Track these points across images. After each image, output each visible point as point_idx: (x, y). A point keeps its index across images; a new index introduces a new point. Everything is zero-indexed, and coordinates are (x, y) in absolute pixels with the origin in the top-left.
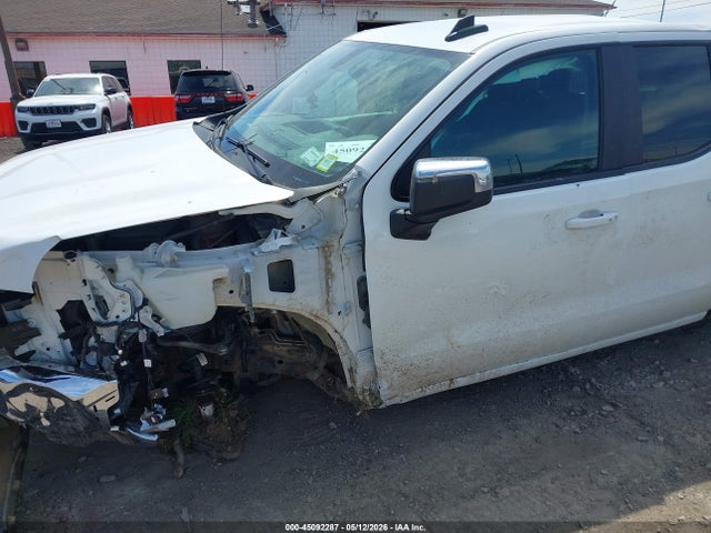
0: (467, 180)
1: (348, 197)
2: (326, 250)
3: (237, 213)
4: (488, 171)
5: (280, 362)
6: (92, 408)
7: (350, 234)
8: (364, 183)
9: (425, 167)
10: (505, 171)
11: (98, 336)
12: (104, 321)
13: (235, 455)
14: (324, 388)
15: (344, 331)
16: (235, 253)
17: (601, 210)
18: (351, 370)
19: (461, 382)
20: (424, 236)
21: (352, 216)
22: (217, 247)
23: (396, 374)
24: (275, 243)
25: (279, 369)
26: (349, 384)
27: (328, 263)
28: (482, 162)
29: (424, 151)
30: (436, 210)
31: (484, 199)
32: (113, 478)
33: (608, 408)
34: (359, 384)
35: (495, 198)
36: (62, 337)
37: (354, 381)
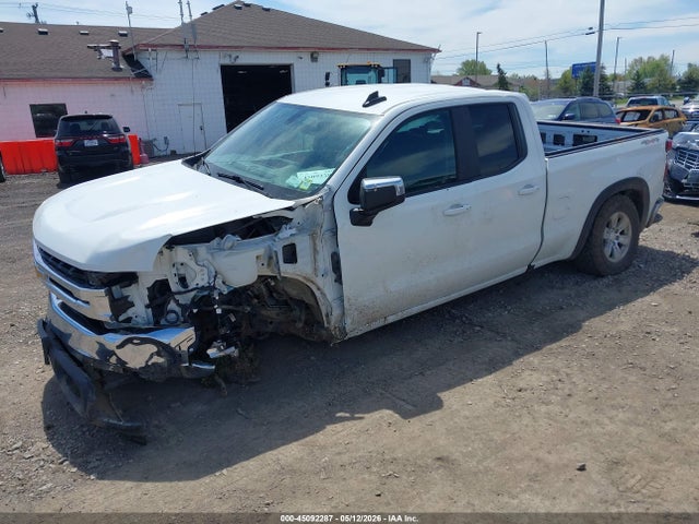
0: (391, 189)
1: (325, 203)
2: (313, 237)
3: (263, 216)
4: (402, 184)
5: (271, 323)
6: (177, 349)
7: (326, 226)
8: (333, 194)
9: (367, 182)
10: (411, 182)
11: (177, 302)
12: (183, 290)
13: (258, 379)
14: (303, 336)
15: (325, 287)
16: (263, 241)
17: (462, 203)
18: (327, 316)
19: (391, 319)
20: (369, 224)
21: (327, 216)
22: (251, 237)
23: (356, 313)
24: (286, 234)
25: (270, 328)
26: (326, 325)
27: (315, 244)
28: (399, 179)
29: (363, 174)
30: (377, 207)
31: (400, 200)
32: (179, 404)
33: (478, 328)
34: (332, 323)
35: (406, 199)
36: (147, 307)
37: (329, 323)
